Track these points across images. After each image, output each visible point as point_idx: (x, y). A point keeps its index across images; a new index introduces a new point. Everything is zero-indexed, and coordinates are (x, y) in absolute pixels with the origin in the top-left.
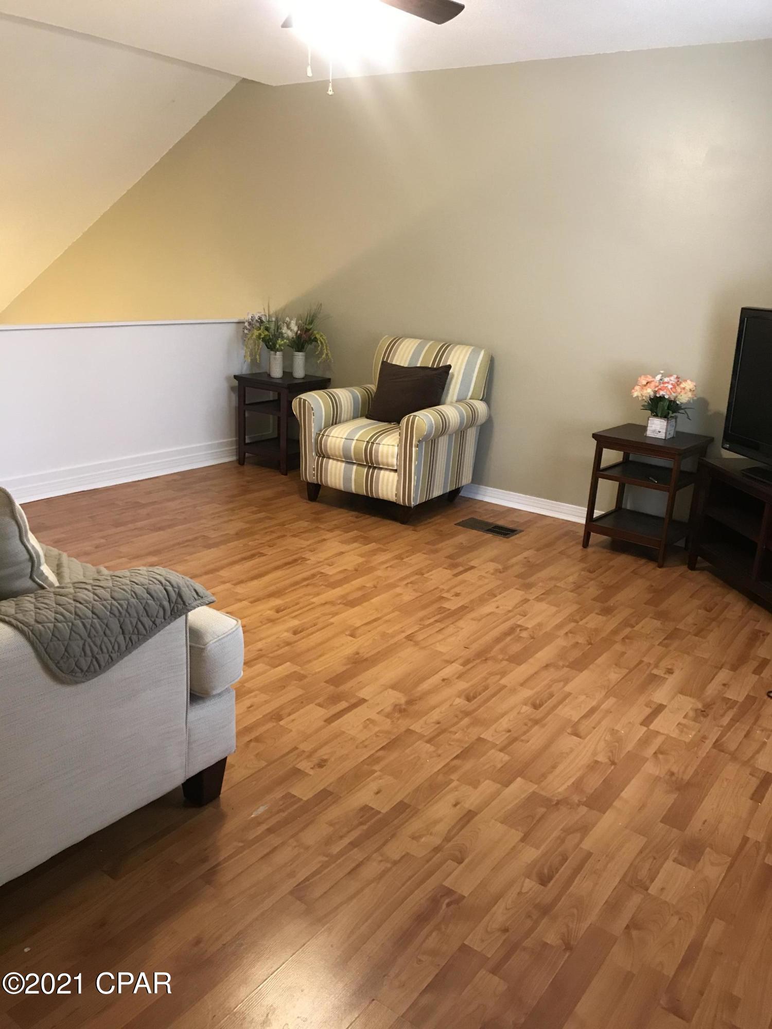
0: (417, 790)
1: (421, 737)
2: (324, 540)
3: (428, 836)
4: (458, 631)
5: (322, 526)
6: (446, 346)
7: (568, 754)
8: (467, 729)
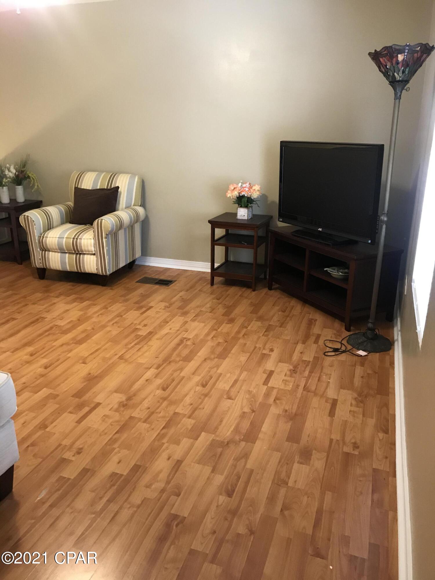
0: (144, 454)
1: (140, 420)
2: (55, 303)
3: (156, 483)
4: (150, 348)
5: (52, 295)
6: (113, 176)
7: (227, 411)
8: (167, 408)
